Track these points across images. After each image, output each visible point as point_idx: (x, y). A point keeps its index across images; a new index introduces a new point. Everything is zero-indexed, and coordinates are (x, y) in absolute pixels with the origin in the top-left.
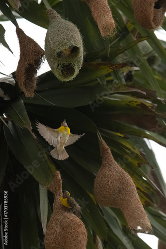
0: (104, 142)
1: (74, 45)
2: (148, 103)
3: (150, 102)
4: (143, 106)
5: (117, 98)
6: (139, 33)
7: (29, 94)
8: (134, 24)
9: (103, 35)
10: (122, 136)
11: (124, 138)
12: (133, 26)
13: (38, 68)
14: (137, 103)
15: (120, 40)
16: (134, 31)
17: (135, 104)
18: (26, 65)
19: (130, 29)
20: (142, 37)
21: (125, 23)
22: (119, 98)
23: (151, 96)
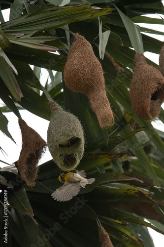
0: (103, 229)
1: (76, 136)
2: (146, 191)
3: (148, 191)
4: (141, 194)
5: (115, 186)
6: (136, 124)
7: (31, 184)
8: (131, 115)
9: (102, 125)
10: (121, 223)
11: (123, 224)
12: (131, 117)
13: (40, 158)
14: (135, 191)
15: (118, 131)
16: (132, 121)
17: (133, 192)
18: (27, 155)
19: (128, 120)
20: (139, 128)
21: (123, 114)
22: (118, 186)
23: (148, 184)
